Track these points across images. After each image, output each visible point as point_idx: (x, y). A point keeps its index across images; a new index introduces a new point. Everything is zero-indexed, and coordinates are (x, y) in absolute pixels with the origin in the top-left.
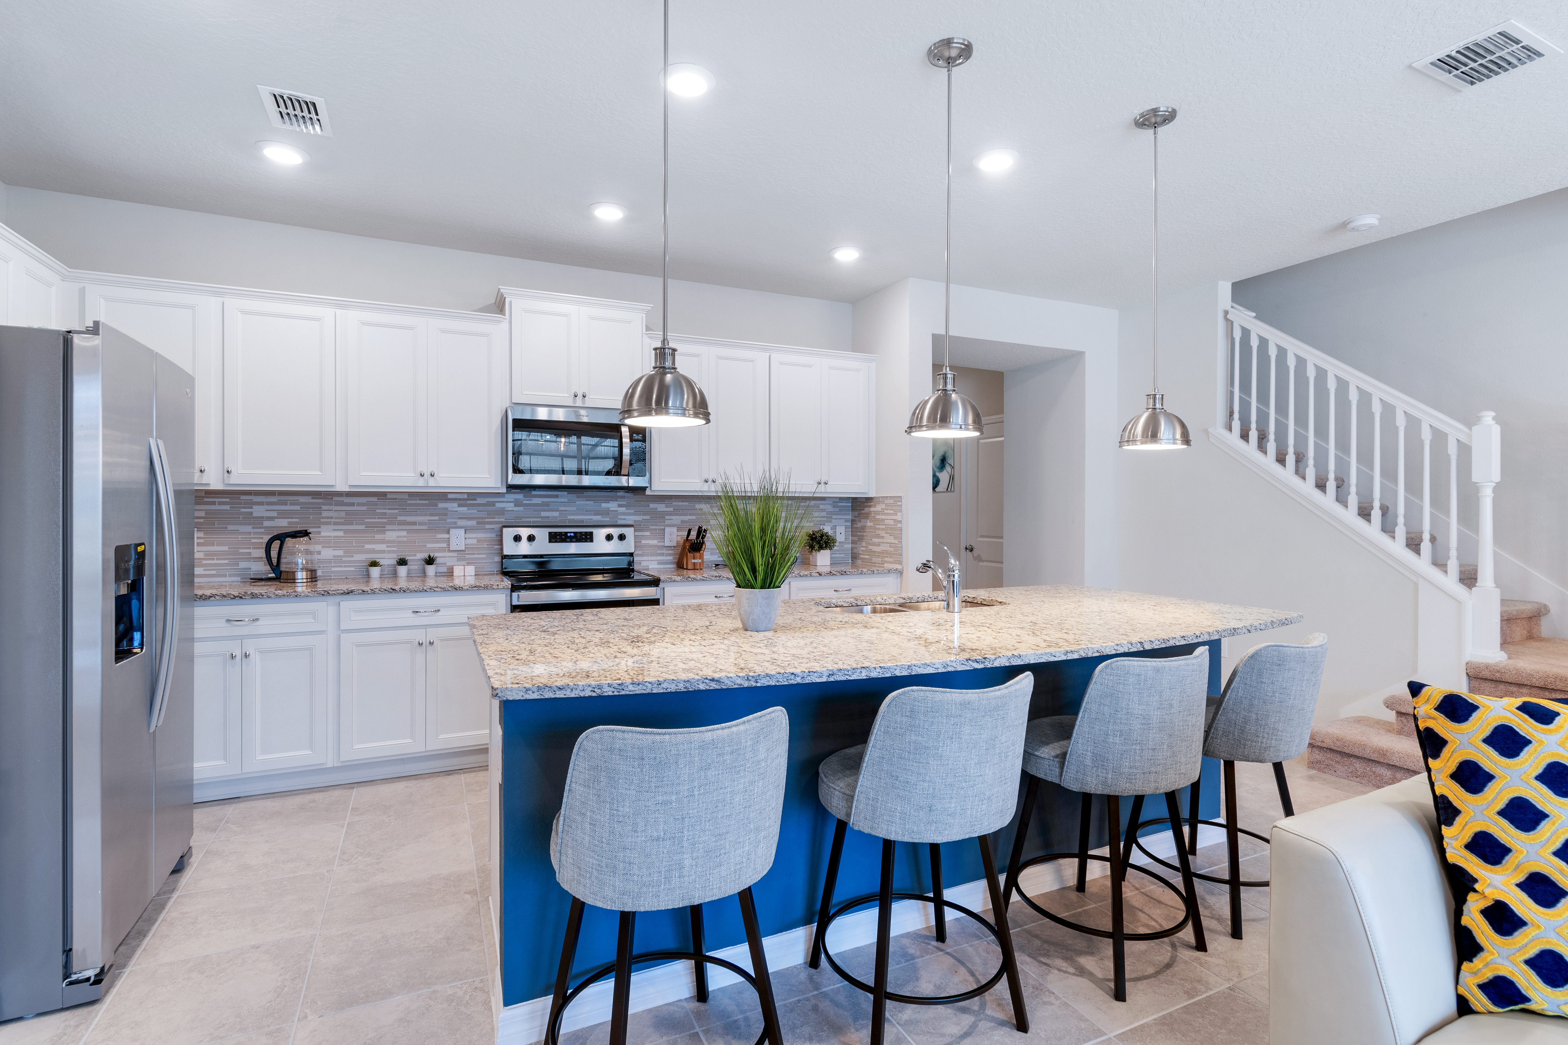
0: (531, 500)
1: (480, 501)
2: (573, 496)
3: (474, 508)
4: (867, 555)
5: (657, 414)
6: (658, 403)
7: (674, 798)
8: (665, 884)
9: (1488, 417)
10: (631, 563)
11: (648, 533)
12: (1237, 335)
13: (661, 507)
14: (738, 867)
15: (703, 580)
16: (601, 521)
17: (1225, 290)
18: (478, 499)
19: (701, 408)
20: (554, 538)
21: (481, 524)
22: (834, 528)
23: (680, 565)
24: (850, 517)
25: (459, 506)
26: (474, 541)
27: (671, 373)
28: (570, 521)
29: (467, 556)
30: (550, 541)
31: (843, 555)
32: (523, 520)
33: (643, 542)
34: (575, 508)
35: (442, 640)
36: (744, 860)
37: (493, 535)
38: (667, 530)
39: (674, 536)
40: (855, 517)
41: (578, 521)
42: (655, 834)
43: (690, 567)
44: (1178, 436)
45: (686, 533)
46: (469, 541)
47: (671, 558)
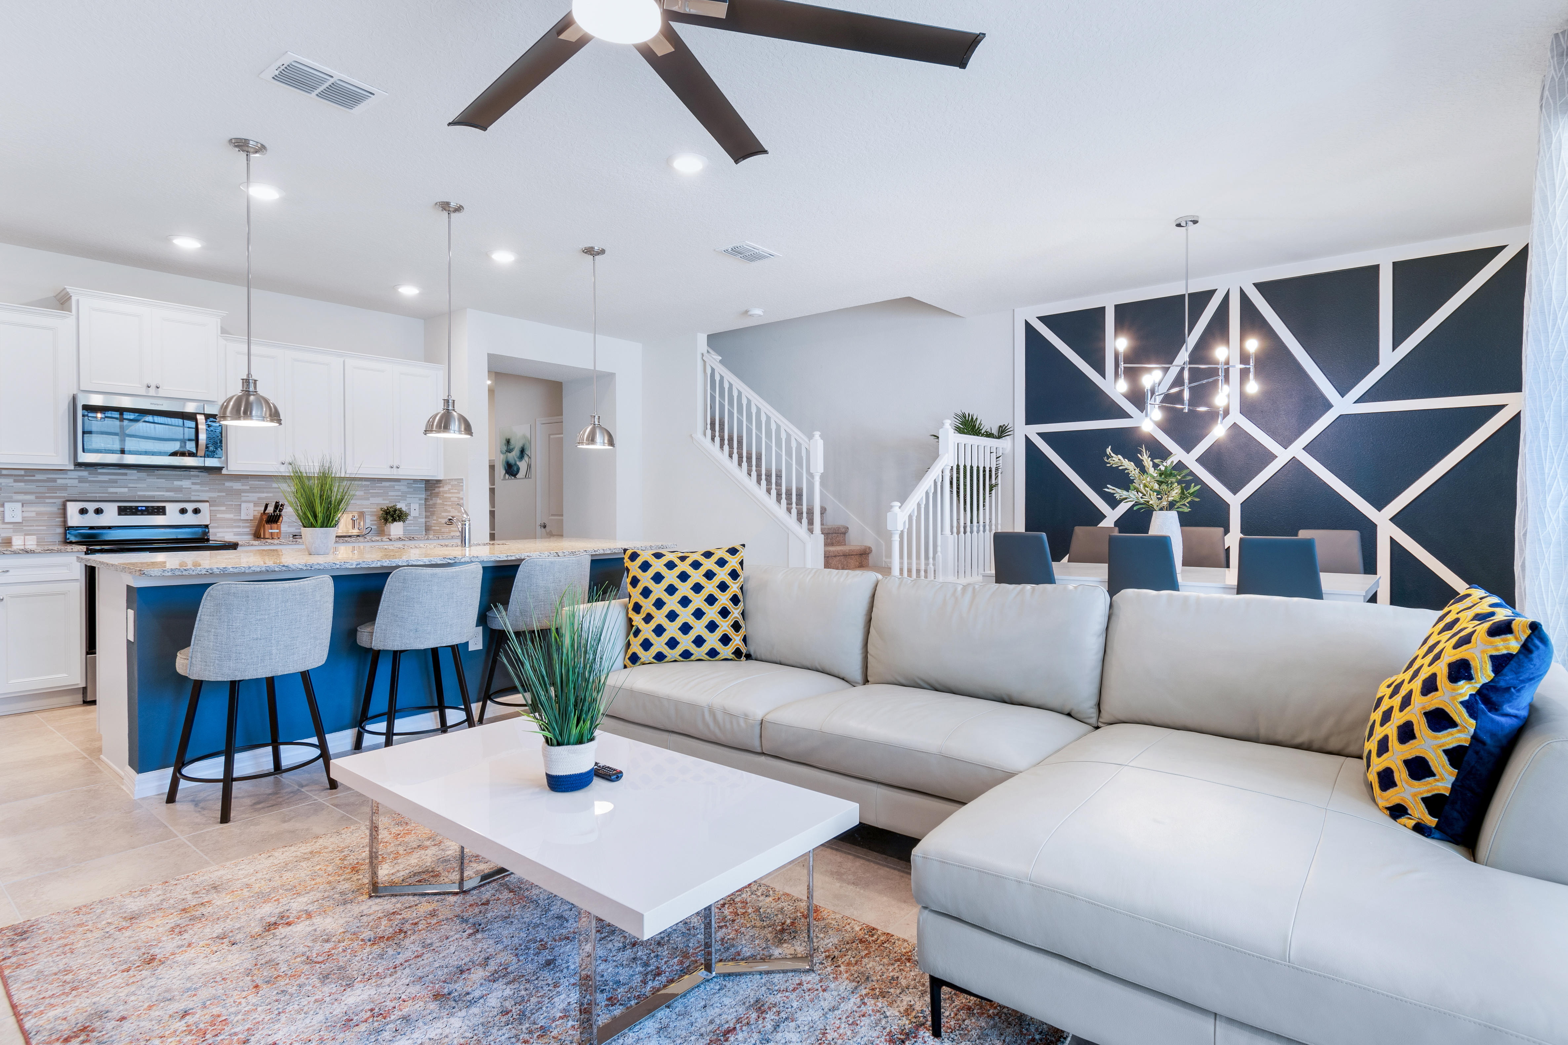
0: (97, 477)
1: (39, 477)
2: (143, 475)
3: (32, 483)
4: (437, 526)
5: (244, 419)
6: (245, 413)
7: (266, 617)
8: (261, 663)
9: (817, 434)
10: (206, 533)
11: (224, 508)
12: (709, 371)
13: (237, 486)
14: (304, 656)
15: (280, 544)
16: (173, 497)
17: (702, 340)
18: (37, 475)
19: (275, 416)
20: (122, 511)
21: (40, 498)
22: (409, 505)
23: (257, 536)
24: (424, 496)
25: (15, 481)
26: (33, 514)
27: (254, 395)
28: (139, 496)
29: (25, 528)
30: (119, 514)
31: (418, 528)
32: (88, 495)
33: (218, 516)
34: (145, 485)
35: (12, 597)
36: (308, 653)
37: (55, 509)
38: (244, 505)
39: (251, 511)
40: (427, 496)
41: (149, 496)
42: (255, 636)
43: (267, 536)
44: (606, 441)
45: (263, 509)
46: (26, 514)
47: (248, 530)
